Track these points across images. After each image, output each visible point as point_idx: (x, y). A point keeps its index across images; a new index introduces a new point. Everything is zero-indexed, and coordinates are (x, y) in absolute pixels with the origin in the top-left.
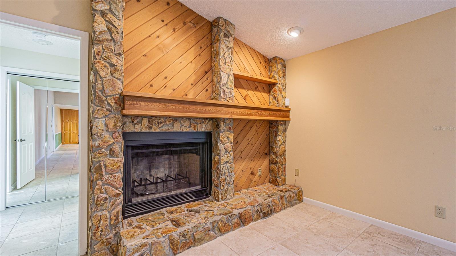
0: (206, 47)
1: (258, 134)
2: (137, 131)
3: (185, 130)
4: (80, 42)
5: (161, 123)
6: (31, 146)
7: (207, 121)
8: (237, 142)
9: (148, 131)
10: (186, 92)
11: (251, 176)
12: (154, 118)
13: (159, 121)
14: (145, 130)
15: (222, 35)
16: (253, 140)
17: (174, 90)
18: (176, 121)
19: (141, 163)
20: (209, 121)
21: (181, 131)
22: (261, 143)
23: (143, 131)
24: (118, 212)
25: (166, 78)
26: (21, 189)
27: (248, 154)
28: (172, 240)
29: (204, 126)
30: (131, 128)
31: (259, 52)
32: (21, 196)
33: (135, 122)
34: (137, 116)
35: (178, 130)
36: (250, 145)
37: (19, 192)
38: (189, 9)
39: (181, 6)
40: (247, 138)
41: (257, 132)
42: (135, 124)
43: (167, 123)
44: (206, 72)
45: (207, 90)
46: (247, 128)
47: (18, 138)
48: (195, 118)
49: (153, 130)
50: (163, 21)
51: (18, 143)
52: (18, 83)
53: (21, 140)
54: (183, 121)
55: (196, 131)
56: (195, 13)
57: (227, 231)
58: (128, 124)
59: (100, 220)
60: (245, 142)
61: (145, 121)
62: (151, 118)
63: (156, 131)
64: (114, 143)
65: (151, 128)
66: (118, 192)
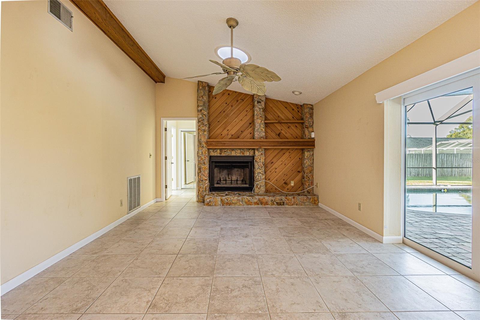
0: (250, 110)
1: (290, 158)
2: (215, 155)
3: (238, 155)
4: (195, 121)
5: (226, 151)
6: (192, 164)
7: (251, 150)
8: (273, 162)
9: (220, 155)
10: (238, 136)
11: (284, 185)
12: (222, 149)
13: (225, 151)
14: (219, 155)
15: (256, 103)
16: (286, 161)
17: (232, 135)
18: (233, 150)
19: (224, 172)
20: (252, 150)
21: (236, 155)
22: (293, 164)
23: (218, 155)
24: (206, 186)
25: (228, 130)
26: (188, 184)
27: (282, 171)
28: (222, 199)
29: (248, 153)
30: (212, 154)
31: (292, 102)
32: (188, 186)
33: (215, 151)
34: (216, 149)
35: (234, 155)
36: (283, 165)
37: (187, 185)
38: (240, 92)
39: (236, 92)
40: (281, 160)
41: (290, 156)
42: (215, 152)
43: (229, 151)
44: (250, 124)
45: (251, 133)
46: (281, 153)
47: (187, 160)
48: (243, 149)
49: (222, 155)
50: (226, 103)
51: (187, 162)
52: (186, 133)
53: (188, 161)
54: (237, 151)
55: (244, 155)
56: (243, 93)
57: (250, 204)
58: (211, 152)
59: (200, 188)
60: (279, 163)
61: (219, 151)
62: (221, 149)
63: (224, 155)
64: (205, 159)
65: (221, 154)
66: (206, 179)
